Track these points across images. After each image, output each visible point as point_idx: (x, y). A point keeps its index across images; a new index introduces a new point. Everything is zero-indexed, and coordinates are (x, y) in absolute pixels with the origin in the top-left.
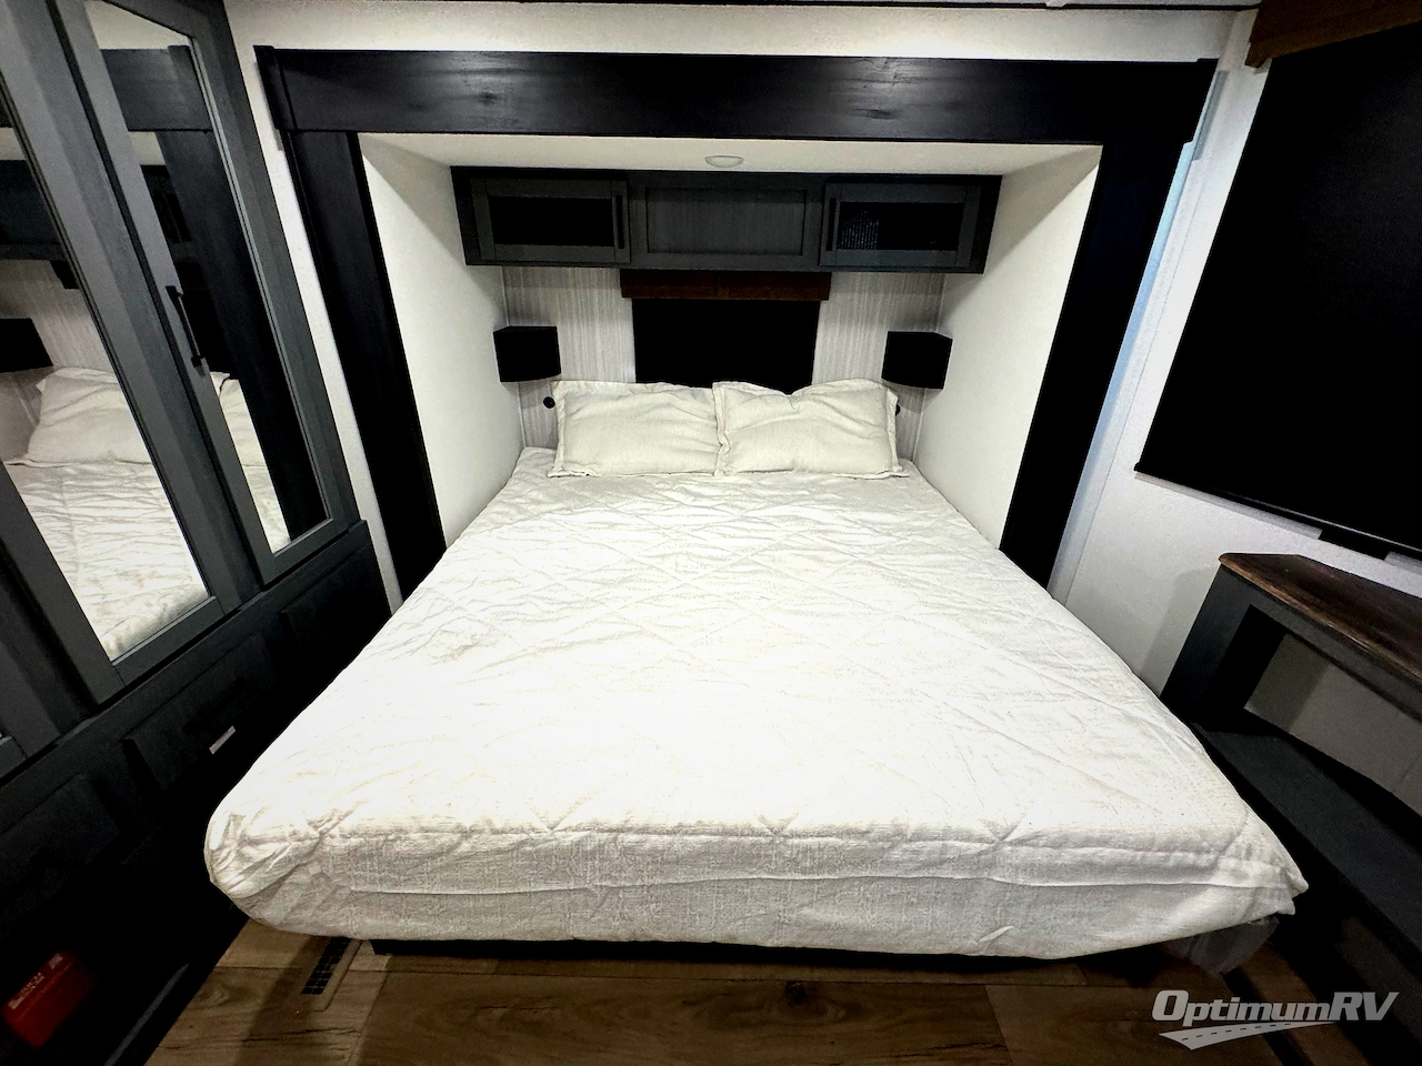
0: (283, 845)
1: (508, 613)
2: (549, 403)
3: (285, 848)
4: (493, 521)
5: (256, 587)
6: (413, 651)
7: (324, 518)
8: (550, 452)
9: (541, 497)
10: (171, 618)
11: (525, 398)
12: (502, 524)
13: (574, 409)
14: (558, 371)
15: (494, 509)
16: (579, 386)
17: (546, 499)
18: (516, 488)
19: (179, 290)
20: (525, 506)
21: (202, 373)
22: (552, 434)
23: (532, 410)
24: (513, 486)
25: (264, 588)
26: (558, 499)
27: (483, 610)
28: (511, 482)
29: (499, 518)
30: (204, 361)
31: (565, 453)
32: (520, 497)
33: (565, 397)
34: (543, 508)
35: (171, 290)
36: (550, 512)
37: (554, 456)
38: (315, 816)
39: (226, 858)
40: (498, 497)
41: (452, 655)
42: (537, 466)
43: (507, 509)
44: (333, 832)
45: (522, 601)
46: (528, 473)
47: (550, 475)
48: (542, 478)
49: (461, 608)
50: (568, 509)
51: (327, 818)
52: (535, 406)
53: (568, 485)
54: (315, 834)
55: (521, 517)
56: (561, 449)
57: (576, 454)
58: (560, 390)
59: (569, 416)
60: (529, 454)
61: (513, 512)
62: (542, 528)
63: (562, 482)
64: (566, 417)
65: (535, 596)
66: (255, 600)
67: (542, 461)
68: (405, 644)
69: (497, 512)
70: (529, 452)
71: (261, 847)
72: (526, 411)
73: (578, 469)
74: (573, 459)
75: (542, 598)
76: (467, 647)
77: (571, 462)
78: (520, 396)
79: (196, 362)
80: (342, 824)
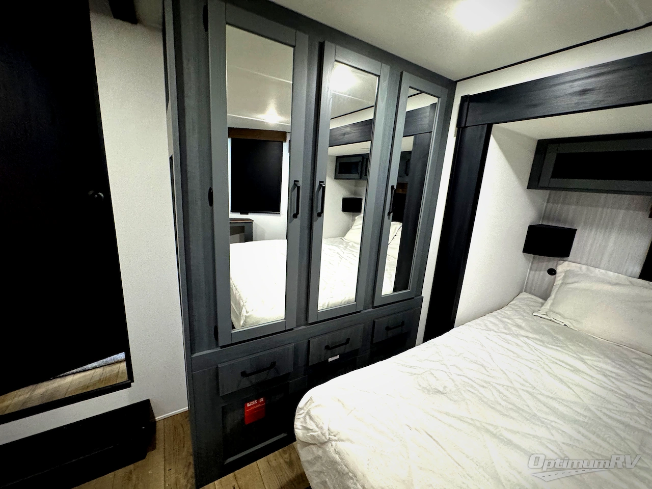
0: (316, 429)
1: (472, 387)
2: (552, 272)
3: (315, 432)
4: (486, 326)
5: (371, 306)
6: (412, 374)
7: (407, 288)
8: (541, 300)
9: (523, 325)
10: (344, 303)
11: (535, 265)
12: (490, 330)
13: (570, 280)
14: (568, 255)
15: (489, 318)
16: (581, 268)
17: (528, 328)
18: (508, 313)
19: (395, 187)
20: (510, 326)
21: (389, 219)
22: (547, 289)
23: (538, 272)
24: (507, 311)
25: (373, 307)
26: (535, 331)
27: (458, 375)
28: (506, 308)
29: (490, 326)
30: (392, 214)
31: (552, 304)
32: (508, 319)
33: (566, 272)
34: (523, 332)
35: (393, 187)
36: (527, 337)
37: (543, 304)
38: (332, 429)
39: (301, 414)
40: (494, 313)
41: (429, 391)
42: (528, 305)
43: (497, 323)
44: (334, 443)
45: (485, 384)
46: (520, 307)
47: (534, 314)
48: (528, 313)
49: (446, 366)
50: (541, 341)
51: (334, 434)
52: (541, 270)
53: (547, 326)
54: (328, 437)
55: (506, 331)
56: (550, 301)
57: (561, 309)
58: (563, 267)
59: (564, 284)
60: (525, 296)
61: (501, 326)
62: (517, 345)
63: (542, 322)
64: (562, 283)
65: (495, 387)
66: (368, 310)
67: (532, 304)
68: (411, 367)
69: (491, 322)
70: (524, 295)
71: (311, 422)
72: (533, 272)
73: (559, 319)
74: (557, 311)
75: (498, 391)
76: (439, 392)
77: (554, 312)
78: (532, 263)
79: (389, 214)
80: (338, 443)
